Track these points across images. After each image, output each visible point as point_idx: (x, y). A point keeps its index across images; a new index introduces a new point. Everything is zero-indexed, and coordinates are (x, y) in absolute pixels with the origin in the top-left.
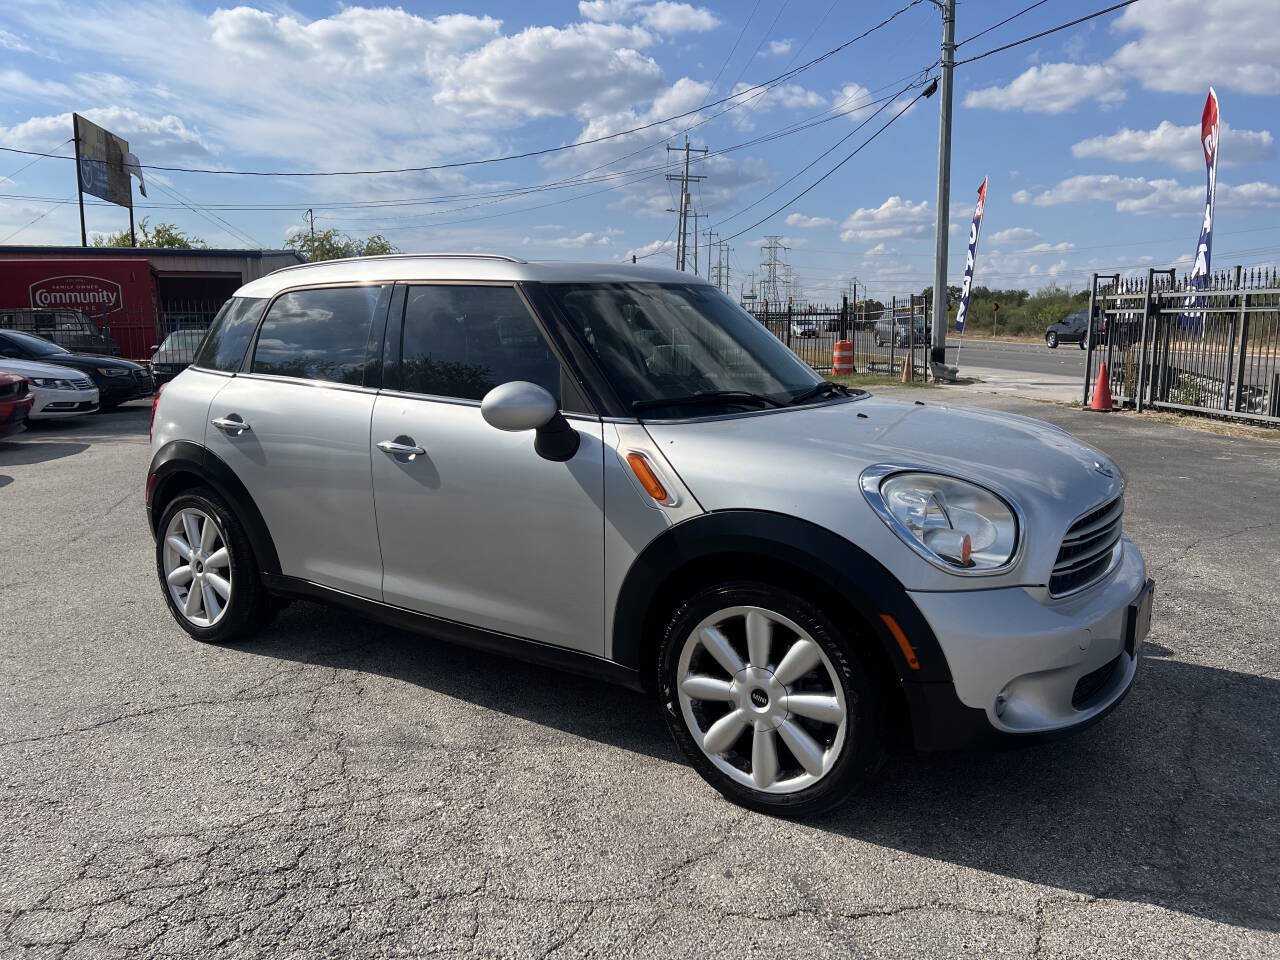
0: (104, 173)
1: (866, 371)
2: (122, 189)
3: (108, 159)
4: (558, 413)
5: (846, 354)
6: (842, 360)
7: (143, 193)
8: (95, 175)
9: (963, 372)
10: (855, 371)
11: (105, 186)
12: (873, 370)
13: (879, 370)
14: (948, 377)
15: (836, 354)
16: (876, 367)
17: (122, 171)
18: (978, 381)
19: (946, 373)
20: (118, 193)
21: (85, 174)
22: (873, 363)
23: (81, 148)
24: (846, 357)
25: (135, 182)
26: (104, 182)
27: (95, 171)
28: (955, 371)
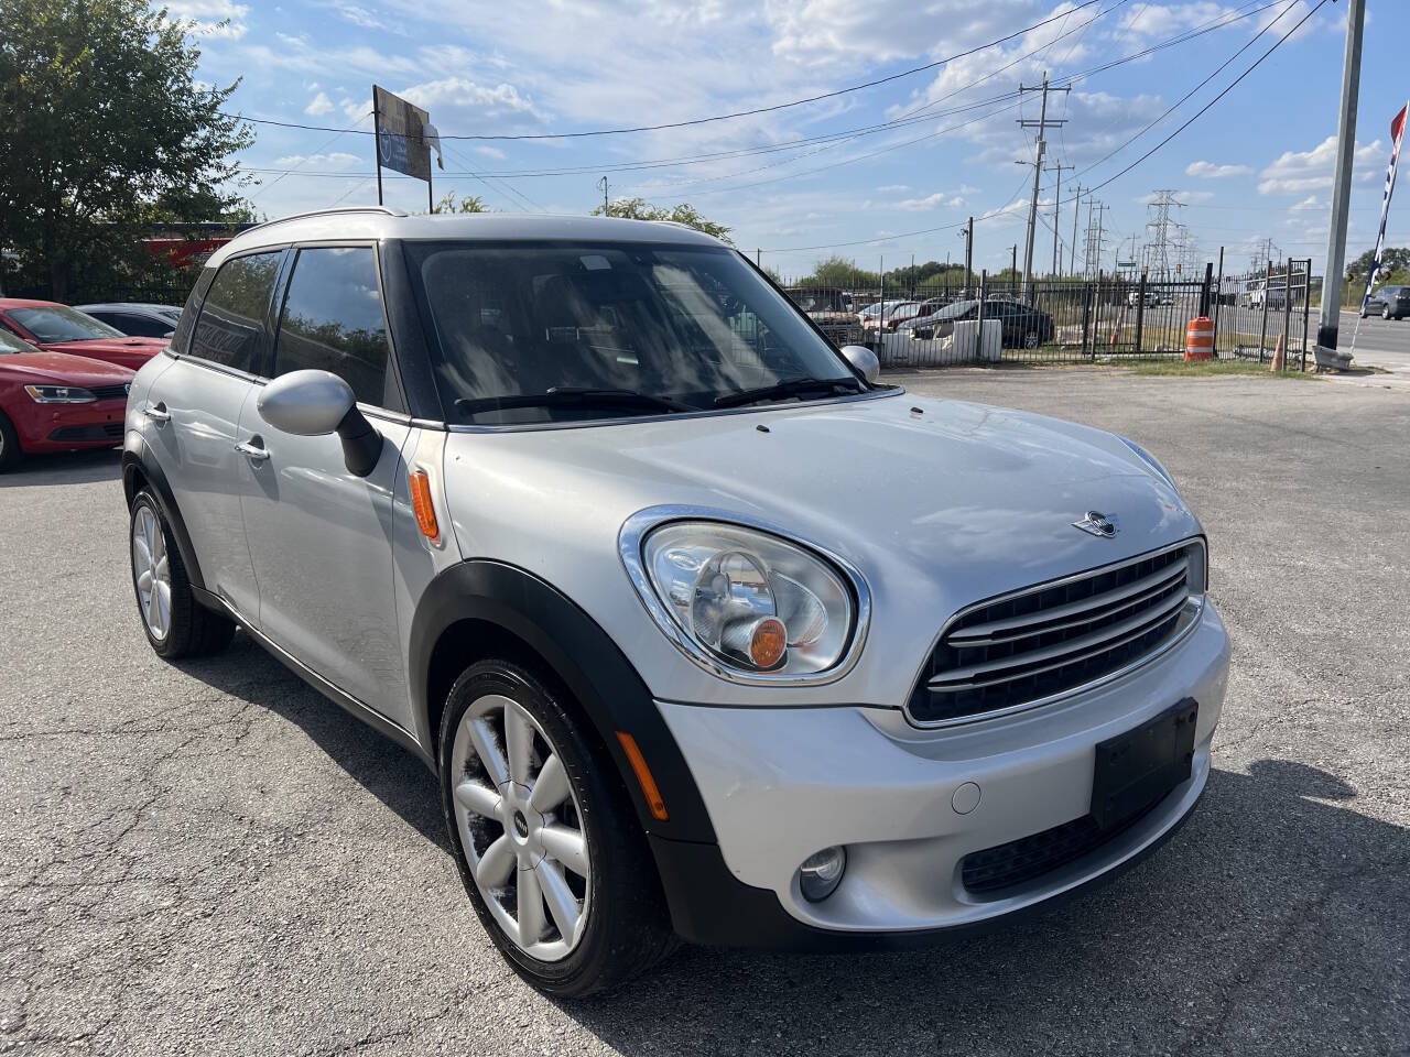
0: (403, 146)
1: (1232, 356)
2: (421, 162)
3: (408, 131)
4: (354, 407)
5: (1204, 334)
6: (1198, 342)
7: (441, 166)
8: (394, 149)
9: (1360, 359)
10: (1217, 356)
11: (404, 159)
12: (1240, 354)
13: (1247, 356)
14: (1338, 366)
15: (1191, 334)
16: (1245, 351)
17: (421, 143)
18: (1382, 371)
19: (1334, 360)
20: (417, 166)
21: (383, 147)
22: (1241, 347)
23: (380, 120)
24: (1202, 338)
25: (434, 154)
26: (402, 155)
27: (394, 146)
28: (1347, 358)
